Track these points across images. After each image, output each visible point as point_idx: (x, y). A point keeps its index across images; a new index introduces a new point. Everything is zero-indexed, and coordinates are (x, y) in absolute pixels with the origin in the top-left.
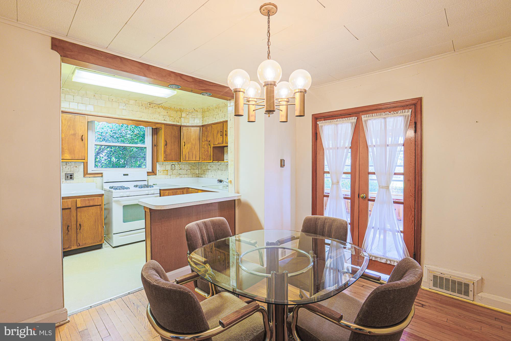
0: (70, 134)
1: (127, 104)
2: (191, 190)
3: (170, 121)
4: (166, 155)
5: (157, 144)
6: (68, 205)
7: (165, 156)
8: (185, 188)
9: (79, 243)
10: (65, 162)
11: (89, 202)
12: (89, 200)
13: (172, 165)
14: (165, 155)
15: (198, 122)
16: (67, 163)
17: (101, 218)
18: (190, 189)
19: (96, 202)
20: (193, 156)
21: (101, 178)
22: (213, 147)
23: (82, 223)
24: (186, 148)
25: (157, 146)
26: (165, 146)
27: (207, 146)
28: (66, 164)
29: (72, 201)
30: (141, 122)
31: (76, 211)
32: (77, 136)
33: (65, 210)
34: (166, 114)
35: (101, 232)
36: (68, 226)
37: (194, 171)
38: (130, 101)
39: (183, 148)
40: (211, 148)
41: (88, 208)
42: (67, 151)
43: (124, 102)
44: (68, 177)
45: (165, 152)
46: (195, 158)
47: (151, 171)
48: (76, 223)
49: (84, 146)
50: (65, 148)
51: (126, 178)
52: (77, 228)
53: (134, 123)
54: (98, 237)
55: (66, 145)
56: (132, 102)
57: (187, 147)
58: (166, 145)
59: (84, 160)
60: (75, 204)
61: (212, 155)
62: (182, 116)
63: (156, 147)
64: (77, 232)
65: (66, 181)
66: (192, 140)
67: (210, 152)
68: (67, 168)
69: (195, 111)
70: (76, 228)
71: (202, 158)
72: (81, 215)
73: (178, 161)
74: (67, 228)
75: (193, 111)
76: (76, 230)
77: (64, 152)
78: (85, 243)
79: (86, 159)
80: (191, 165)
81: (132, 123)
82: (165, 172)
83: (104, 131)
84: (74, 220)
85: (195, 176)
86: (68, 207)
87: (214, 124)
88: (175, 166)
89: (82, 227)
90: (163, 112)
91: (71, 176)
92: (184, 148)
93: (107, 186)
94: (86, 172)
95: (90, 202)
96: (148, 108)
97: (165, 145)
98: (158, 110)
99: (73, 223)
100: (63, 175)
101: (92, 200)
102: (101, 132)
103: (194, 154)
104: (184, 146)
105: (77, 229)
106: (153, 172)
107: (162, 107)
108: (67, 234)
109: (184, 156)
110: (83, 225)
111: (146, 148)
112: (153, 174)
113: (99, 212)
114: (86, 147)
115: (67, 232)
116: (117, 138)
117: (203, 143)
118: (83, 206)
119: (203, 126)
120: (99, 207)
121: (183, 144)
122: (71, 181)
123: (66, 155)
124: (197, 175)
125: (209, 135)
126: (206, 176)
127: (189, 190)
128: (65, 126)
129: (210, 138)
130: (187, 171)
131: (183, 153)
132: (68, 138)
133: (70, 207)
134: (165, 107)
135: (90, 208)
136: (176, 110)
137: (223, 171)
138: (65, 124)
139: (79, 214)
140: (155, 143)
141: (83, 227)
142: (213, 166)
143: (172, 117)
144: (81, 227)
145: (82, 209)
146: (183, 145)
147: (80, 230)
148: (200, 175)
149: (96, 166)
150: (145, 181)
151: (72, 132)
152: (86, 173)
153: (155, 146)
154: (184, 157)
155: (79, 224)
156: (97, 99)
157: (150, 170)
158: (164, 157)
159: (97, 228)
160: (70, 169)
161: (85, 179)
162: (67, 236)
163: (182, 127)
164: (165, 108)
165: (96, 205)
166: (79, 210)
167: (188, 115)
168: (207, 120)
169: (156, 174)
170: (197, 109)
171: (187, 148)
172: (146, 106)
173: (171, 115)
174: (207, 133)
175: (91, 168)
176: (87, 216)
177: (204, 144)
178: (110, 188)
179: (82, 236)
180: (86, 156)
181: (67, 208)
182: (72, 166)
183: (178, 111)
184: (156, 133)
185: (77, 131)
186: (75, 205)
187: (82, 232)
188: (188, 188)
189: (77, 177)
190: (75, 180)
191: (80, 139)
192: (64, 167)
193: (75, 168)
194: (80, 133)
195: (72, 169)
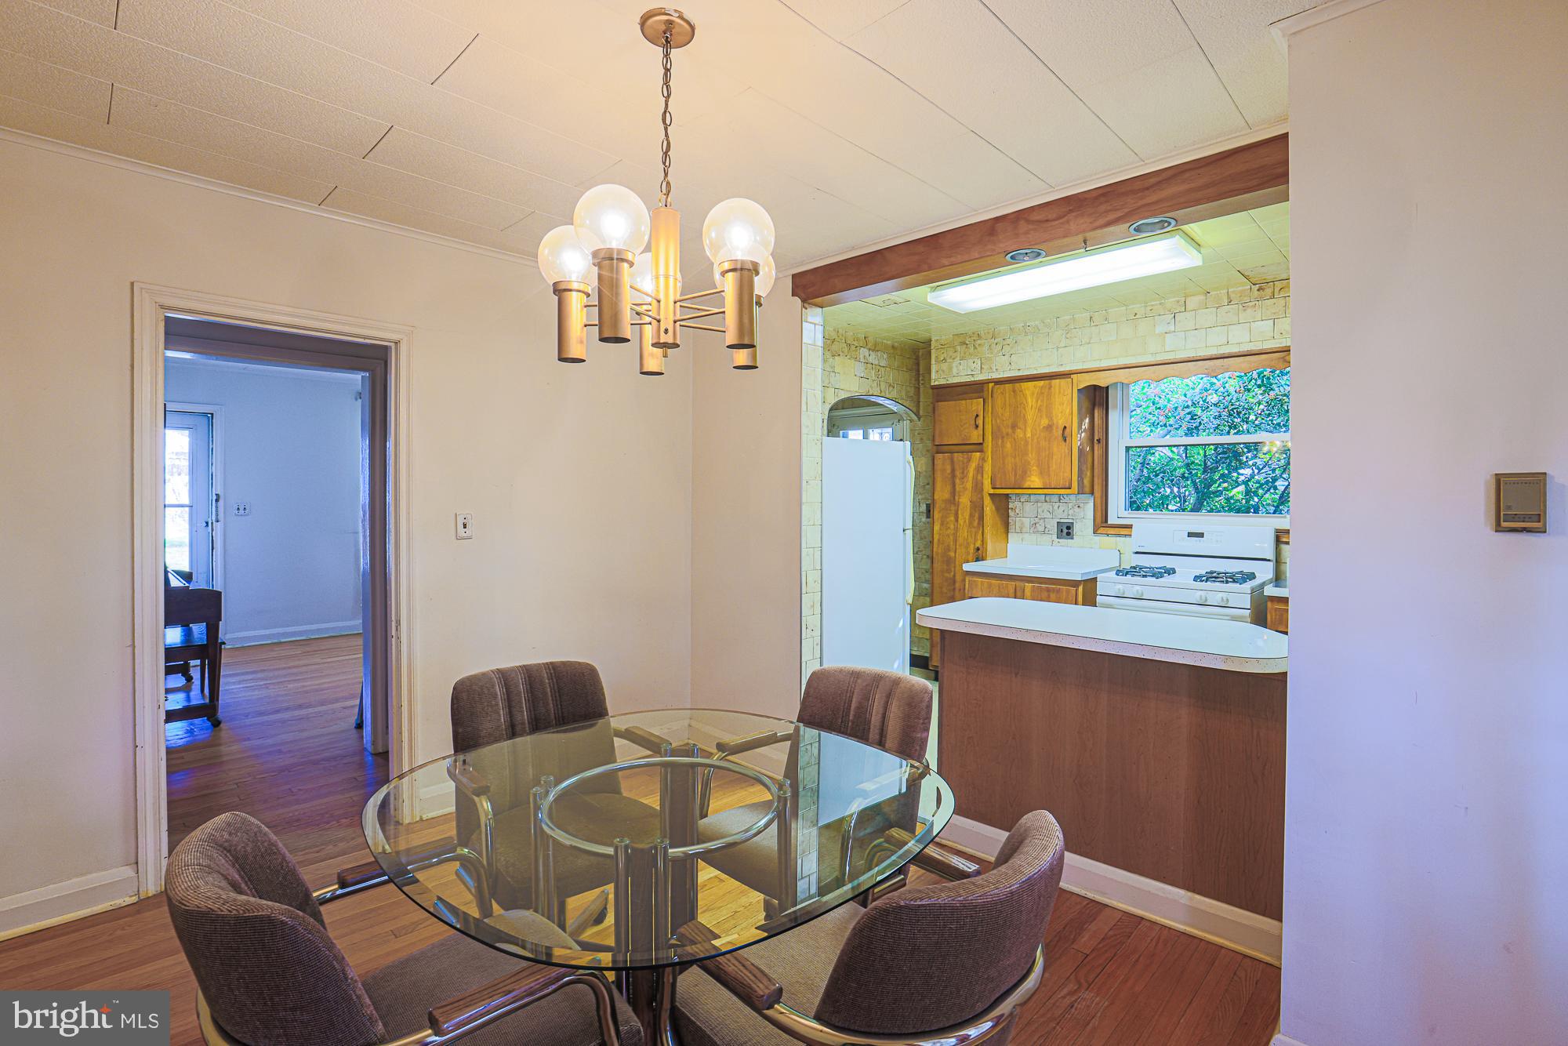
0: (1041, 427)
12: (1048, 590)
16: (1062, 498)
28: (1060, 500)
38: (1189, 299)
42: (1033, 468)
43: (1170, 310)
44: (1062, 531)
49: (1068, 454)
50: (1032, 463)
51: (1188, 546)
55: (1034, 454)
59: (1070, 488)
65: (1058, 540)
68: (1062, 509)
77: (1030, 472)
91: (1069, 528)
94: (1098, 521)
100: (1054, 527)
122: (1069, 541)
123: (1033, 479)
128: (1031, 409)
132: (1037, 438)
138: (1032, 406)
150: (1269, 560)
151: (1045, 422)
152: (1102, 523)
156: (1097, 326)
160: (1066, 513)
161: (1097, 538)
175: (1118, 510)
182: (1070, 505)
189: (1081, 533)
190: (1077, 539)
191: (1061, 438)
192: (1056, 507)
193: (1076, 509)
194: (1060, 422)
195: (1071, 512)
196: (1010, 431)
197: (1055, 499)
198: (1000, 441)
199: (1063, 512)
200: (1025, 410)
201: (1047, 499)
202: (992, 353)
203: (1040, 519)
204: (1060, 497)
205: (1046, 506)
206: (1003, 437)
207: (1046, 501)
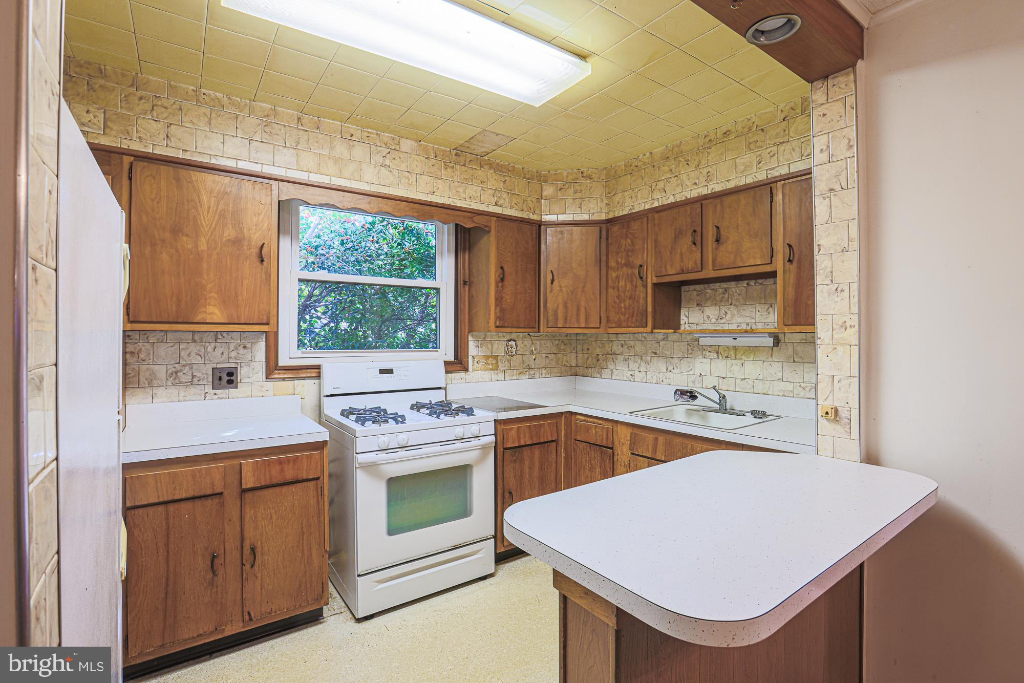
0: (224, 240)
1: (395, 150)
2: (584, 421)
3: (512, 207)
4: (502, 310)
5: (472, 279)
6: (213, 485)
7: (498, 314)
8: (562, 413)
9: (249, 614)
10: (212, 334)
11: (282, 470)
12: (280, 462)
13: (509, 341)
14: (498, 310)
15: (594, 210)
16: (219, 336)
17: (319, 522)
18: (578, 417)
19: (305, 468)
20: (578, 315)
21: (317, 381)
22: (655, 285)
23: (259, 543)
24: (558, 288)
25: (469, 284)
26: (500, 284)
27: (632, 281)
28: (216, 339)
29: (225, 467)
30: (433, 208)
31: (239, 503)
32: (245, 248)
33: (203, 500)
34: (501, 184)
35: (321, 568)
36: (214, 557)
37: (564, 359)
38: (403, 141)
39: (548, 290)
40: (646, 286)
41: (277, 489)
42: (216, 296)
43: (386, 145)
44: (220, 378)
45: (499, 300)
46: (587, 319)
47: (452, 359)
48: (238, 543)
49: (267, 279)
50: (209, 287)
51: (387, 382)
52: (244, 562)
53: (414, 208)
54: (308, 586)
55: (211, 275)
56: (407, 145)
57: (560, 286)
58: (502, 280)
59: (268, 324)
60: (237, 477)
61: (650, 309)
62: (545, 194)
63: (467, 288)
64: (245, 576)
65: (215, 391)
66: (574, 266)
67: (642, 301)
68: (219, 351)
69: (583, 177)
70: (239, 561)
71: (608, 321)
72: (256, 517)
73: (535, 328)
74: (209, 563)
75: (577, 179)
76: (240, 565)
77: (206, 299)
78: (269, 611)
79: (273, 321)
80: (557, 342)
81: (407, 209)
82: (490, 360)
83: (322, 243)
84: (231, 531)
85: (567, 372)
86: (213, 489)
87: (658, 212)
88: (519, 342)
89: (258, 555)
90: (493, 180)
91: (230, 374)
92: (551, 291)
93: (333, 408)
94: (272, 363)
95: (286, 468)
96: (451, 165)
97: (499, 279)
98: (480, 173)
99: (232, 543)
100: (207, 374)
101: (292, 462)
102: (316, 244)
103: (583, 309)
104: (552, 283)
105: (243, 565)
106: (458, 364)
107: (491, 166)
108: (212, 583)
109: (550, 313)
110: (262, 550)
111: (438, 290)
112: (458, 367)
113: (313, 502)
114: (273, 285)
115: (210, 575)
116: (358, 262)
117: (614, 275)
118: (263, 484)
119: (609, 221)
120: (312, 483)
121: (546, 277)
122: (232, 392)
123: (211, 309)
124: (573, 371)
125: (637, 247)
126: (606, 372)
127: (573, 421)
128: (208, 212)
129: (640, 257)
130: (547, 359)
131: (548, 305)
132: (217, 254)
133: (219, 490)
134: (498, 164)
135: (285, 489)
136: (527, 176)
137: (675, 361)
138: (209, 208)
139: (249, 513)
140: (464, 275)
141: (262, 555)
142: (632, 343)
143: (517, 196)
144: (255, 559)
145: (258, 493)
146: (549, 282)
147: (252, 566)
148: (580, 370)
149: (301, 344)
151: (230, 233)
152: (273, 368)
153: (465, 283)
154: (551, 318)
155: (249, 548)
156: (306, 131)
157: (451, 357)
158: (497, 318)
159: (306, 557)
160: (226, 356)
161: (270, 384)
162: (209, 593)
163: (542, 226)
164: (498, 168)
165: (304, 478)
166: (249, 495)
167: (561, 189)
168: (628, 202)
169: (466, 369)
170: (589, 172)
171: (561, 290)
172: (447, 159)
173: (515, 188)
174: (629, 241)
176: (274, 517)
177: (618, 277)
178: (342, 414)
179: (259, 587)
180: (272, 313)
181: (208, 493)
182: (232, 346)
183: (532, 178)
184: (467, 246)
185: (245, 231)
186: (236, 483)
187: (259, 575)
188: (571, 413)
189: (248, 380)
190: (243, 389)
191: (255, 259)
192: (210, 349)
193: (242, 351)
194: (255, 237)
195: (233, 354)
196: (167, 235)
197: (211, 337)
198: (148, 249)
199: (220, 357)
200: (197, 210)
201: (197, 337)
202: (130, 110)
203: (184, 366)
204: (216, 336)
205: (194, 348)
206: (153, 245)
207: (195, 341)
